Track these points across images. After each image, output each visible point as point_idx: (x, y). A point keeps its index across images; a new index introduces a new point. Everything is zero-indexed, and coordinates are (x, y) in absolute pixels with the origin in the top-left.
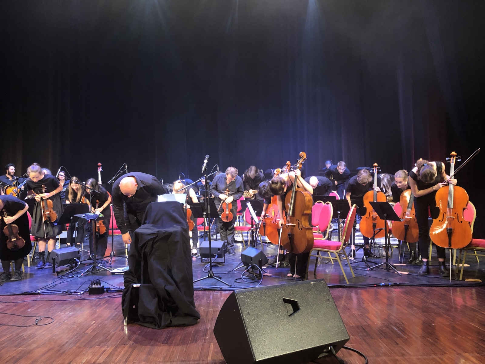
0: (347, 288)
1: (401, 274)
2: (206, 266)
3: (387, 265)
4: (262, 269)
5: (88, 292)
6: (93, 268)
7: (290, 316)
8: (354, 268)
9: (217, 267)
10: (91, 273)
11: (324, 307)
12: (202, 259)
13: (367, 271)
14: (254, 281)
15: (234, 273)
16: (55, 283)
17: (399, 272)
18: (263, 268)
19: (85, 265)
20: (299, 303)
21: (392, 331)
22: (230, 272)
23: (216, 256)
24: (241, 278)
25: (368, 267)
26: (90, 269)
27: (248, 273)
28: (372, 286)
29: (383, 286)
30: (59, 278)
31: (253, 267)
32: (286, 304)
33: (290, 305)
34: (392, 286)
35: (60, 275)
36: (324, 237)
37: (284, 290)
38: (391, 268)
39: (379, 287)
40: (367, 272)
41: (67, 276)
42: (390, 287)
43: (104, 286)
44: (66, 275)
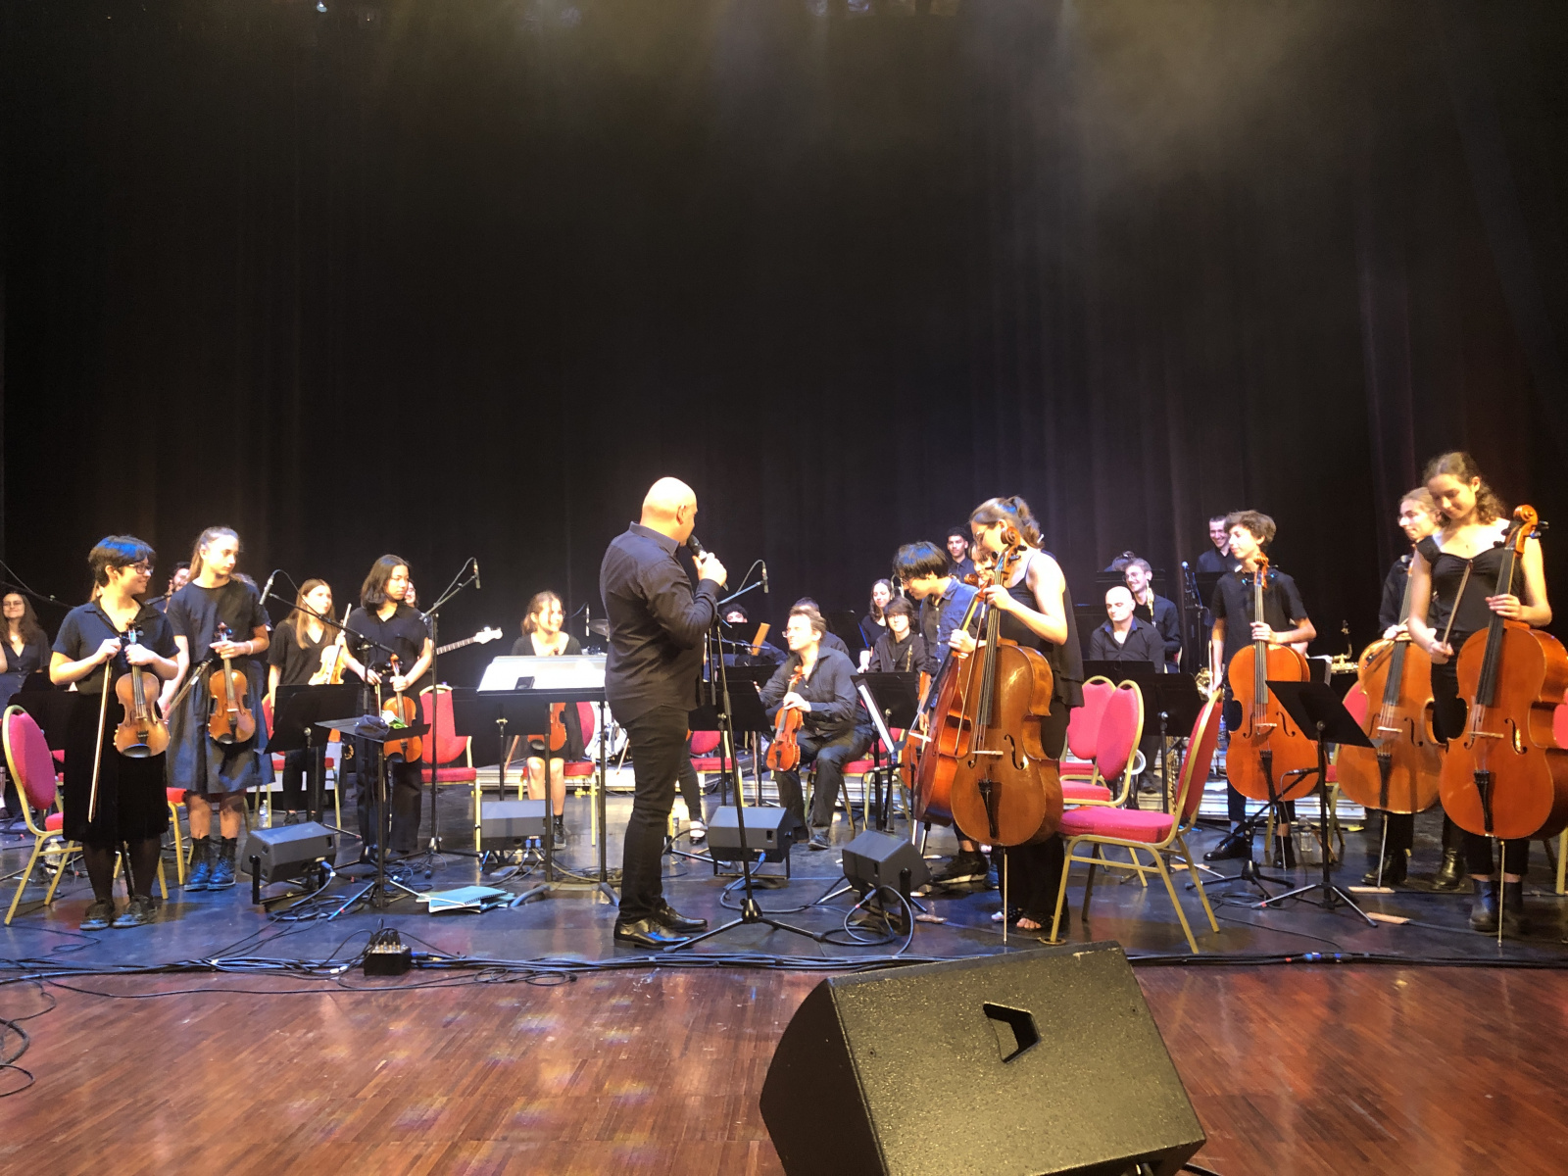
0: (1192, 968)
1: (1375, 920)
2: (729, 887)
3: (1328, 892)
4: (910, 902)
5: (360, 966)
6: (375, 889)
7: (1005, 1061)
8: (1214, 900)
9: (767, 891)
10: (367, 907)
11: (1119, 1035)
12: (716, 865)
13: (1258, 908)
14: (884, 940)
15: (821, 913)
16: (262, 936)
17: (1370, 916)
18: (913, 897)
19: (350, 879)
20: (1037, 1021)
21: (1347, 1116)
22: (806, 907)
23: (759, 854)
24: (844, 930)
25: (1262, 896)
26: (367, 893)
27: (867, 913)
28: (1279, 961)
29: (1315, 962)
30: (272, 919)
31: (882, 896)
32: (993, 1021)
33: (1007, 1024)
34: (1345, 962)
35: (274, 910)
36: (1115, 797)
37: (987, 977)
38: (1340, 902)
39: (1300, 966)
40: (1261, 913)
41: (296, 916)
42: (1338, 966)
43: (409, 950)
44: (293, 912)
